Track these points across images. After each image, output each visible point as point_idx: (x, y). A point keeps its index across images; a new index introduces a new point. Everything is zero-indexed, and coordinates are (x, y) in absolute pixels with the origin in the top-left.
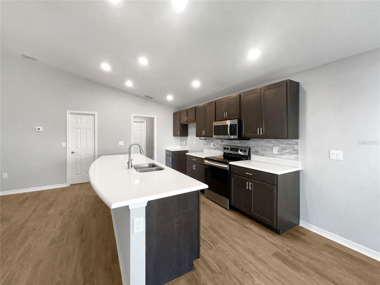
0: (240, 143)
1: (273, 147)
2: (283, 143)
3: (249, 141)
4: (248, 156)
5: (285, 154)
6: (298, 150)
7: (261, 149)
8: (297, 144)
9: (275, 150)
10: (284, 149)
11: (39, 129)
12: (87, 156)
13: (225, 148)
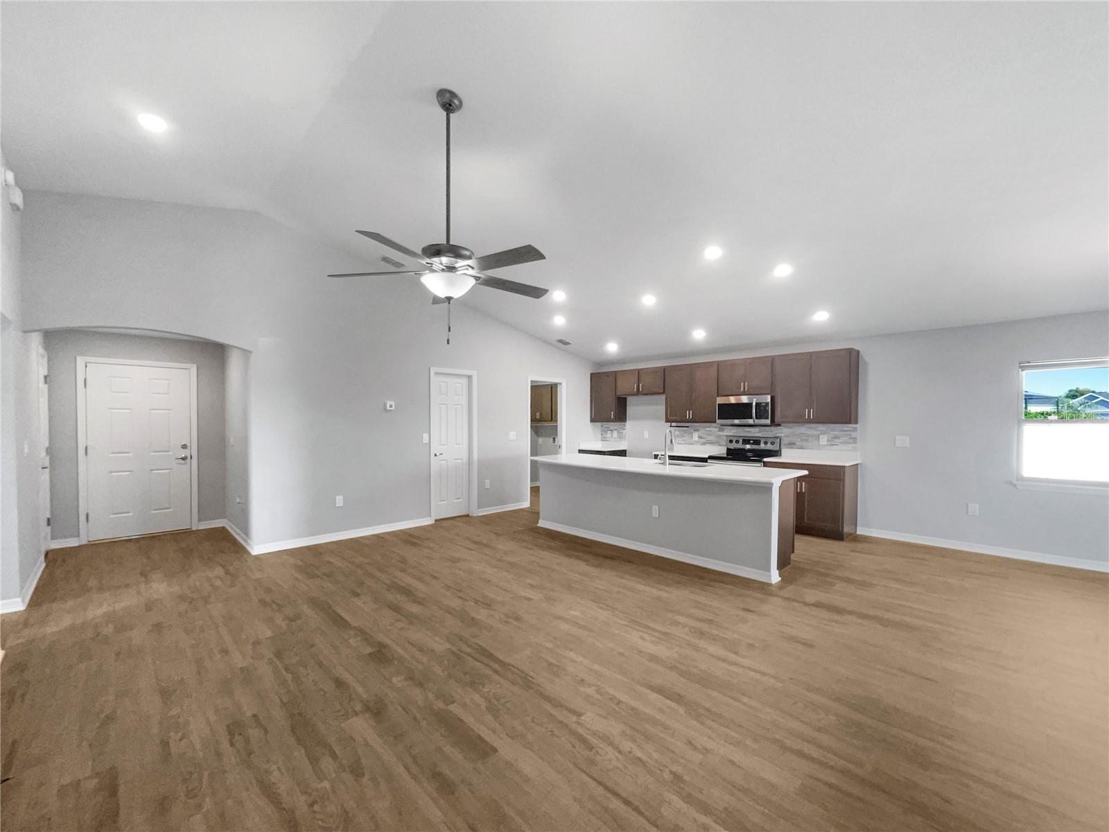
0: (760, 432)
1: (821, 436)
2: (837, 429)
3: (779, 427)
4: (777, 451)
5: (837, 445)
6: (856, 438)
7: (799, 440)
8: (855, 430)
9: (824, 440)
10: (836, 437)
11: (391, 406)
12: (457, 461)
13: (731, 441)
